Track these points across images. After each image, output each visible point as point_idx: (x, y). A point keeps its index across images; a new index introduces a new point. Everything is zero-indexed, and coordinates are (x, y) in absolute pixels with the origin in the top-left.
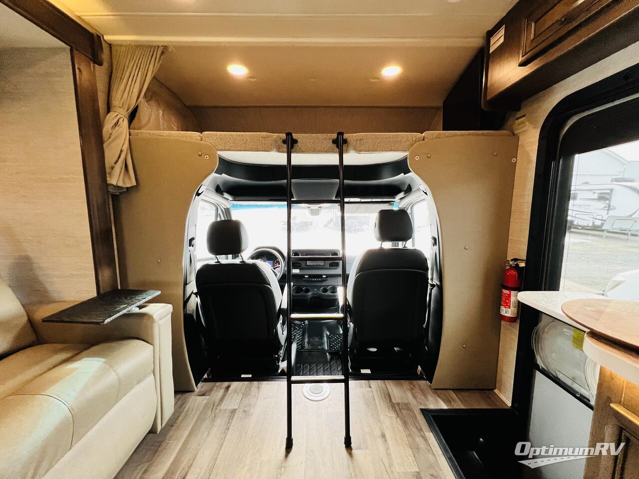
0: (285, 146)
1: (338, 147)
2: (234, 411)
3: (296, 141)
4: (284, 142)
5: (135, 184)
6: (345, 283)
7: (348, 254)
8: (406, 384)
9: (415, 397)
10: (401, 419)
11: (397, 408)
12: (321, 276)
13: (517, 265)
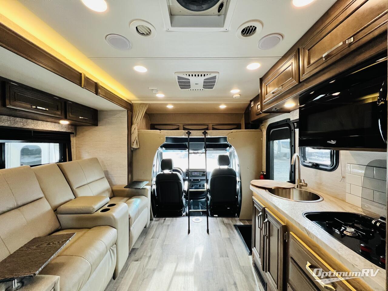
0: (187, 134)
1: (204, 135)
2: (169, 225)
3: (191, 133)
4: (187, 133)
5: (139, 147)
6: (207, 182)
7: (208, 171)
8: (230, 219)
9: (232, 222)
10: (226, 227)
11: (226, 225)
12: (198, 180)
13: (263, 173)
